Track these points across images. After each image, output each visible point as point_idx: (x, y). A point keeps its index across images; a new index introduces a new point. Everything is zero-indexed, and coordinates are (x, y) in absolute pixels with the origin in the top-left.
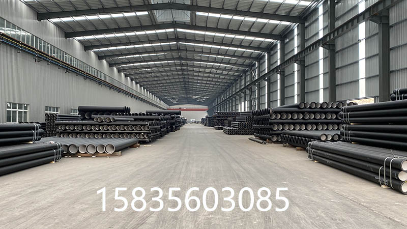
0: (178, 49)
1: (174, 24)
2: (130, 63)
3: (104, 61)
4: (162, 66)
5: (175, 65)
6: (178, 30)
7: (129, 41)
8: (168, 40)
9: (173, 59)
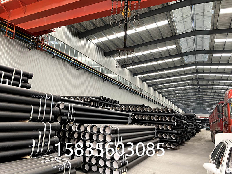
0: (197, 79)
1: (196, 64)
2: (166, 88)
3: (151, 88)
4: (186, 89)
5: (194, 89)
6: (199, 67)
7: (167, 76)
8: (191, 73)
9: (193, 85)
